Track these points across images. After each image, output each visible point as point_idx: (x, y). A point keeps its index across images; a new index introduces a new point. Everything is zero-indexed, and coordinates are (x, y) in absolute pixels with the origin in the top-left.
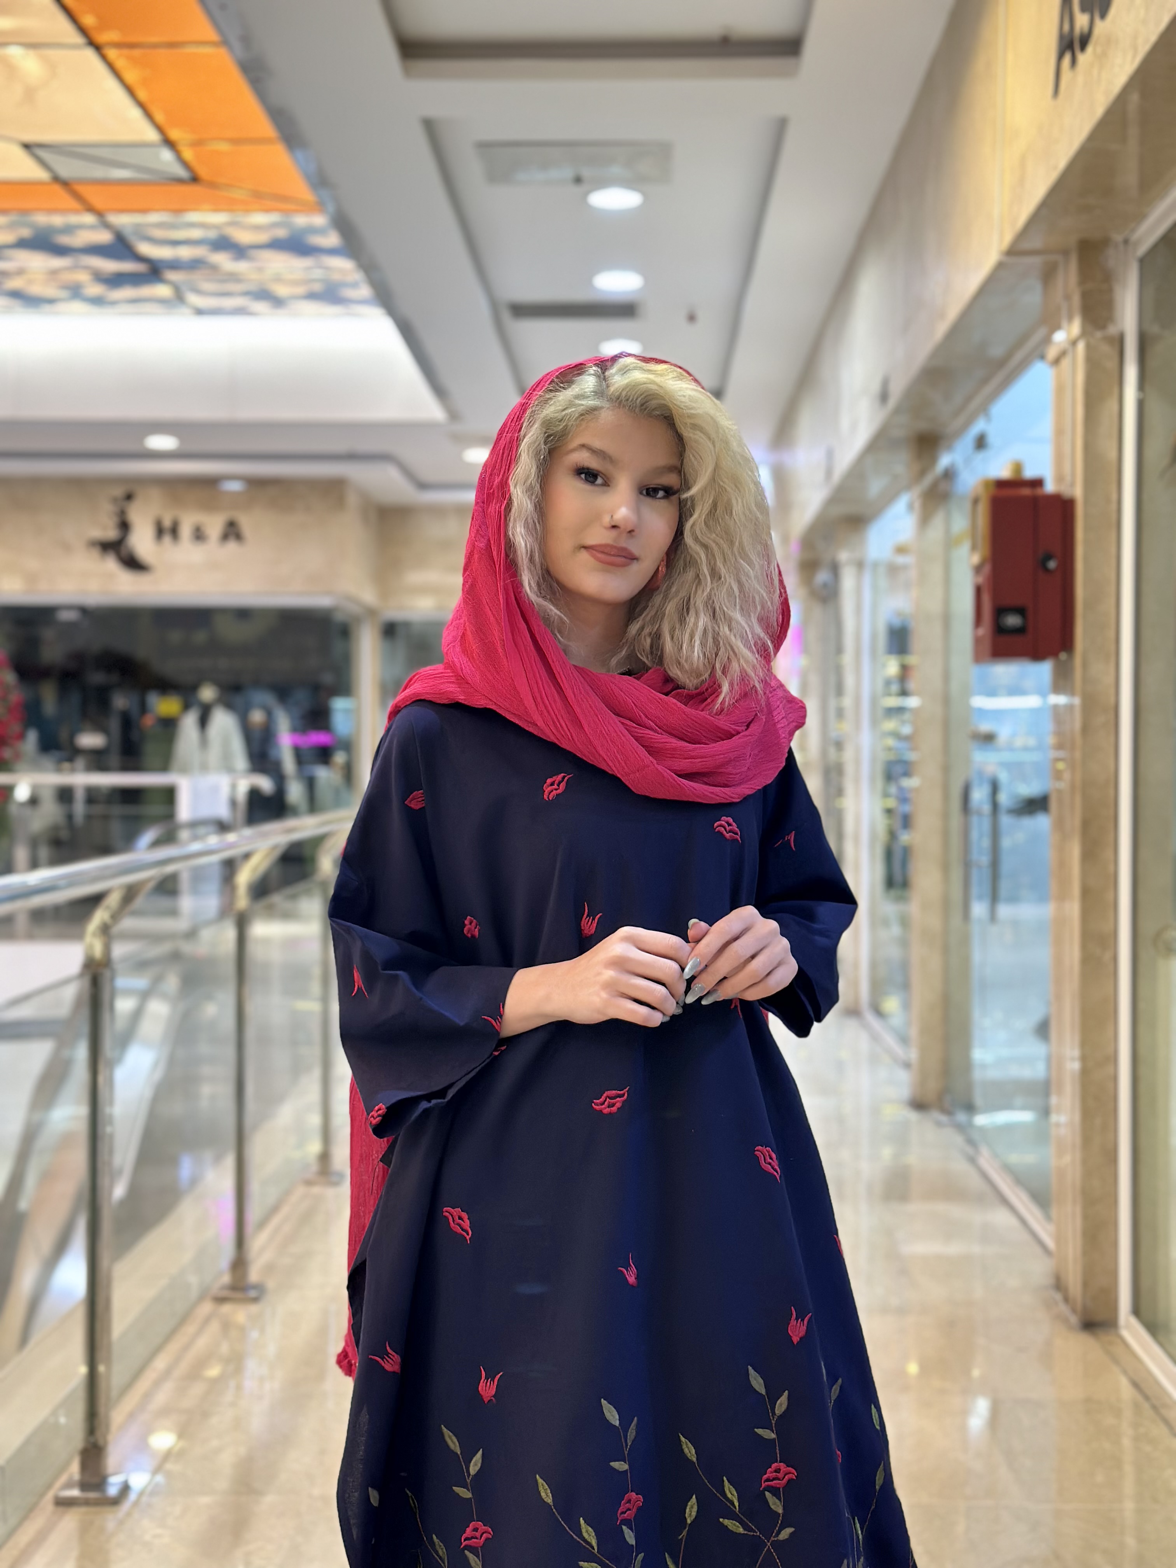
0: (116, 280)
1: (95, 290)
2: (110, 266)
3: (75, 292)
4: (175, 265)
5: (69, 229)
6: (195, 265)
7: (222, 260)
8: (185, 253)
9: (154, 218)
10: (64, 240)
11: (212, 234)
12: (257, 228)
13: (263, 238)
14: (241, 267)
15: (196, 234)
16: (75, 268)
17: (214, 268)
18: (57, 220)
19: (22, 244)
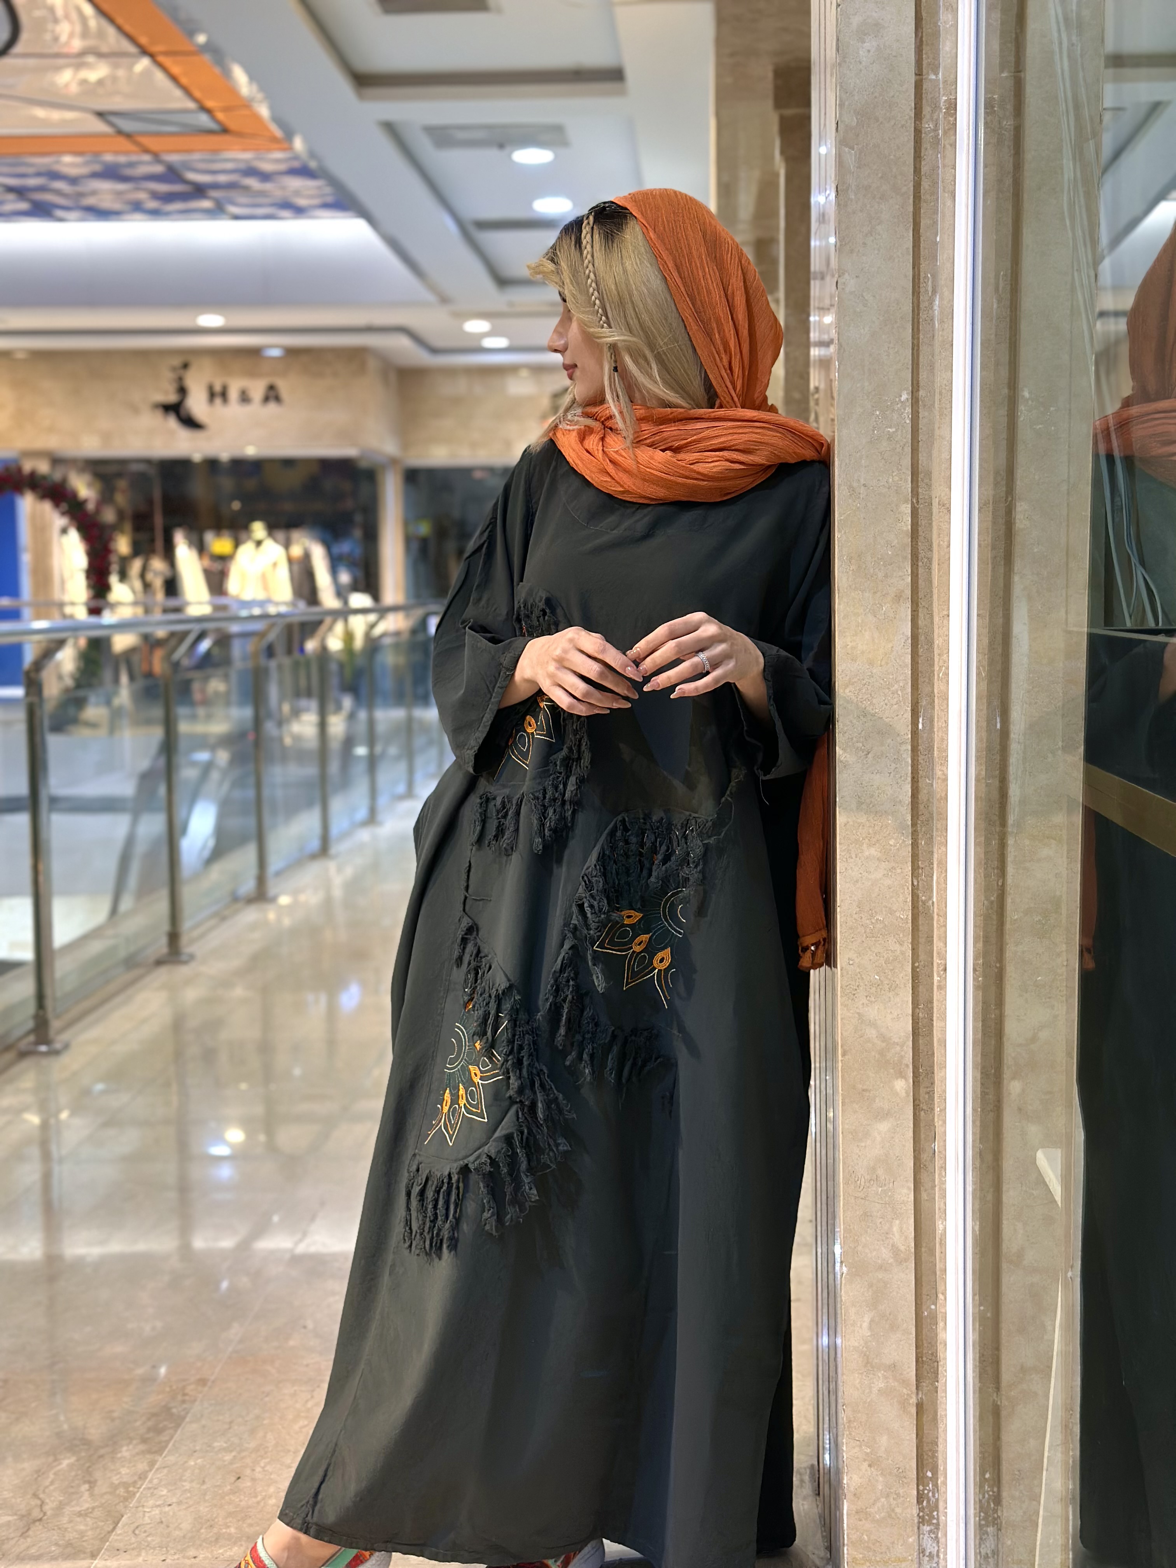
0: (169, 198)
1: (152, 204)
2: (163, 188)
3: (137, 207)
4: (216, 186)
5: (131, 165)
6: (231, 186)
7: (253, 183)
8: (222, 178)
9: (196, 156)
10: (129, 172)
11: (242, 166)
12: (277, 161)
13: (282, 167)
14: (268, 186)
15: (229, 166)
16: (138, 189)
17: (246, 189)
18: (122, 159)
19: (95, 175)
